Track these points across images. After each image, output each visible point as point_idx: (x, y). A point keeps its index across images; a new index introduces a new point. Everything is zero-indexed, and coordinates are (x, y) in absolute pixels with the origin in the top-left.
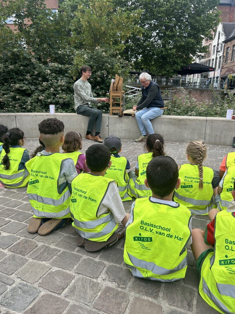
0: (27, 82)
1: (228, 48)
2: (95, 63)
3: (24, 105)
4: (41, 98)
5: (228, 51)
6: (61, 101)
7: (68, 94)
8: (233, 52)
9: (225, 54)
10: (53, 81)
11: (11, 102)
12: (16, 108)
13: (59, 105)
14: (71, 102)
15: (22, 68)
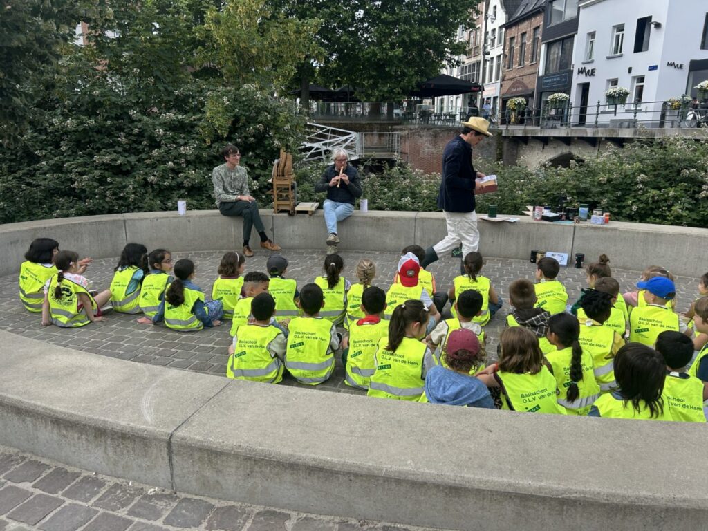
0: (120, 150)
1: (512, 39)
2: (243, 110)
3: (120, 192)
4: (151, 179)
5: (513, 45)
6: (187, 183)
7: (198, 169)
8: (521, 47)
9: (507, 51)
10: (169, 145)
11: (96, 188)
12: (107, 199)
13: (184, 190)
14: (204, 184)
15: (109, 123)
